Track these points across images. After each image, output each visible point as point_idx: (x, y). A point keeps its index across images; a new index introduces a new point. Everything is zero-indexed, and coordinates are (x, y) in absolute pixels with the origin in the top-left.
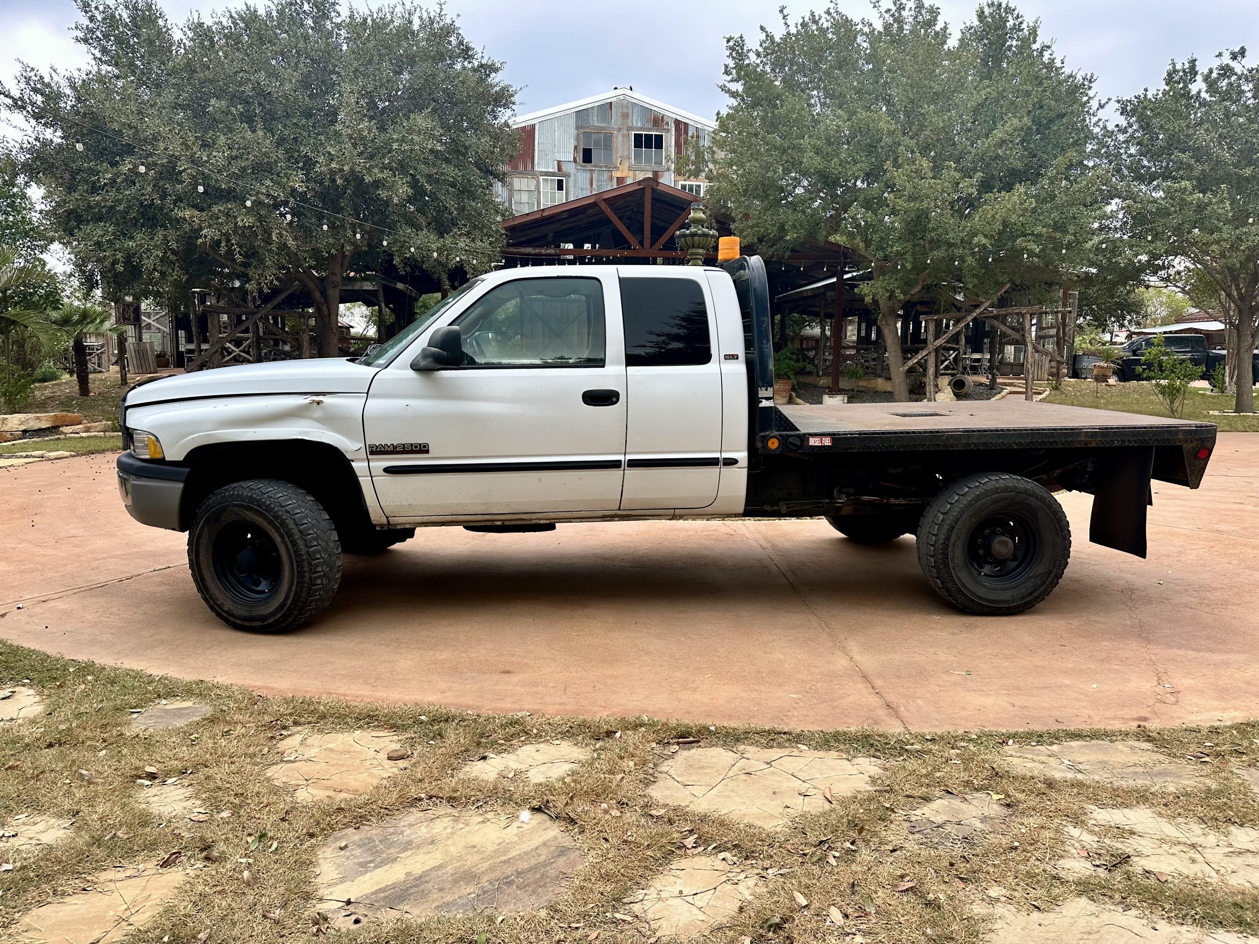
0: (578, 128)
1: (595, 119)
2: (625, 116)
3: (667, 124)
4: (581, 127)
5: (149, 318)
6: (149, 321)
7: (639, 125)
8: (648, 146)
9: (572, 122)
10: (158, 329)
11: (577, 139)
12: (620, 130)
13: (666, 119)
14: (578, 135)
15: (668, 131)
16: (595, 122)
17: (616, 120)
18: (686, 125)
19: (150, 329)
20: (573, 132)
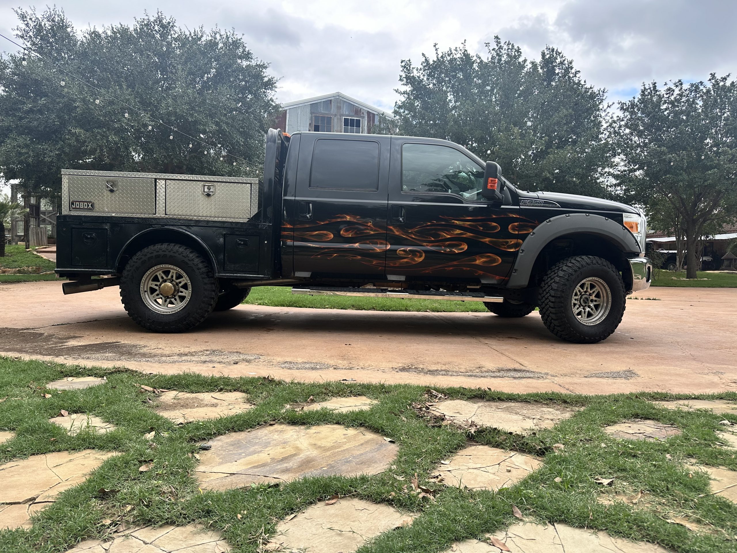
0: (311, 113)
1: (322, 109)
2: (339, 108)
3: (363, 113)
4: (314, 113)
5: (45, 215)
6: (45, 217)
7: (347, 113)
8: (352, 125)
9: (308, 110)
10: (50, 222)
11: (311, 119)
12: (336, 115)
13: (362, 111)
14: (312, 117)
15: (363, 117)
16: (322, 110)
17: (333, 110)
18: (374, 114)
19: (45, 222)
20: (309, 115)
